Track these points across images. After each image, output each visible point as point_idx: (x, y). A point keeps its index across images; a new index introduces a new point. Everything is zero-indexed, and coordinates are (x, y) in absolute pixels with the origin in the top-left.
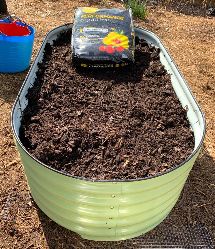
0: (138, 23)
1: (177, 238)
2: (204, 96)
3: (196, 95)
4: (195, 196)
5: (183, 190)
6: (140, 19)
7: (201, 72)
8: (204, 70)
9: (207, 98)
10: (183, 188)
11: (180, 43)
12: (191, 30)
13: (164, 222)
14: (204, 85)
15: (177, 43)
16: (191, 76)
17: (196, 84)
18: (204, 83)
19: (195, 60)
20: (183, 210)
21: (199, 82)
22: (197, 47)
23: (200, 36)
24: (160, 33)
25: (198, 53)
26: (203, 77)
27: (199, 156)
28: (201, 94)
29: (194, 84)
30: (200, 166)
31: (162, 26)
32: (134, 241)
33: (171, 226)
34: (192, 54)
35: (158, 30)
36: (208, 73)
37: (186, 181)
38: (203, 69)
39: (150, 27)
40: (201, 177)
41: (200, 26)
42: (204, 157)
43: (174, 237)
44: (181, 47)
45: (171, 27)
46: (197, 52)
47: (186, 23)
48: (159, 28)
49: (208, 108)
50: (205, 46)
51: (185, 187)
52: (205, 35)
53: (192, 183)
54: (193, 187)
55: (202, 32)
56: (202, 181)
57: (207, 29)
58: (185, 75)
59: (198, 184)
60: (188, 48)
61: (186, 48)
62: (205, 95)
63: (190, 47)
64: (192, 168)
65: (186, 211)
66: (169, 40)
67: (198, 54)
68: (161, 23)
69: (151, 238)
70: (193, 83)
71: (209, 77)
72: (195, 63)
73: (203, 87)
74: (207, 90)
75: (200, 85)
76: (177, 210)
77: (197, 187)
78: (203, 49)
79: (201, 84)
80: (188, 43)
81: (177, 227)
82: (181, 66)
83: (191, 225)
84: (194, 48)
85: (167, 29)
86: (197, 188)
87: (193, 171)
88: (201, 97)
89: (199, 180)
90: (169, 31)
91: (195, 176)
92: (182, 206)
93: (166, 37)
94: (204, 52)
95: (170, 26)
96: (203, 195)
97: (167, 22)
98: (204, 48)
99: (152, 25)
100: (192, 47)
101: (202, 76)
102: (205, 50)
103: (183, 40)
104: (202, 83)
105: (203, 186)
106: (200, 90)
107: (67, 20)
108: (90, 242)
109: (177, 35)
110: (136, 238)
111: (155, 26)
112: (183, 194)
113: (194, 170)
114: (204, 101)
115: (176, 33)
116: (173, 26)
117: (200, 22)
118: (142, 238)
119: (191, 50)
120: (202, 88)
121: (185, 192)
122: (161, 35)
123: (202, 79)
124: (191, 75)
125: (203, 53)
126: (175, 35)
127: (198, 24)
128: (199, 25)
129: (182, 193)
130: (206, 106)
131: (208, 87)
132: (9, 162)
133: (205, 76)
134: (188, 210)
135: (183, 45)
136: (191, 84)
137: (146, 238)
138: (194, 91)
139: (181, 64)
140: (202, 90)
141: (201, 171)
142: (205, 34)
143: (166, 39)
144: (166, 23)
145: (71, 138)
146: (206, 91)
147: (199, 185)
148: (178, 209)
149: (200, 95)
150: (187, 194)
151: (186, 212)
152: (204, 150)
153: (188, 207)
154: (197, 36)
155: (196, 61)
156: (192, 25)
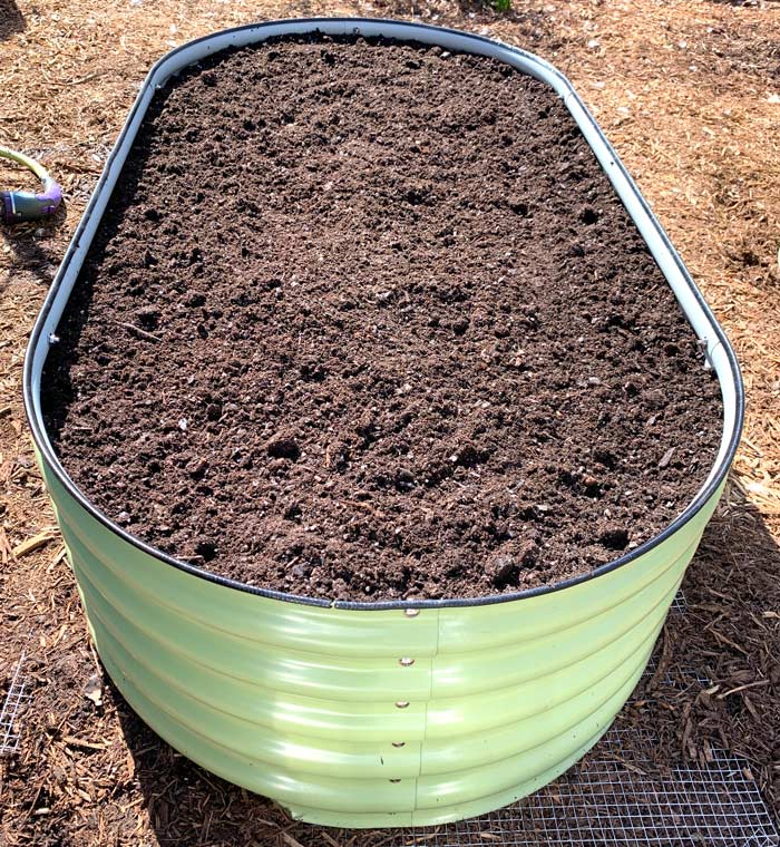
0: (487, 22)
1: (645, 812)
2: (732, 289)
3: (704, 284)
4: (708, 658)
5: (661, 636)
6: (494, 7)
7: (719, 201)
8: (730, 193)
9: (743, 298)
10: (662, 630)
11: (641, 97)
12: (680, 48)
13: (595, 754)
14: (734, 250)
15: (632, 97)
16: (684, 217)
17: (701, 245)
18: (733, 239)
19: (698, 158)
20: (665, 709)
21: (712, 238)
22: (703, 109)
23: (714, 69)
24: (567, 60)
25: (710, 131)
26: (728, 218)
27: (720, 510)
28: (724, 283)
29: (696, 244)
30: (723, 545)
31: (573, 32)
32: (485, 827)
33: (620, 767)
34: (688, 133)
35: (561, 49)
36: (745, 203)
37: (674, 603)
38: (726, 191)
39: (532, 38)
40: (726, 586)
41: (713, 32)
42: (737, 514)
43: (630, 808)
44: (645, 112)
45: (608, 39)
46: (706, 129)
47: (663, 24)
48: (565, 40)
49: (747, 332)
50: (732, 106)
51: (670, 622)
52: (733, 67)
53: (695, 610)
54: (698, 624)
55: (720, 55)
56: (730, 602)
57: (738, 43)
59: (717, 614)
60: (672, 113)
61: (663, 112)
62: (737, 284)
63: (678, 109)
64: (696, 555)
65: (676, 714)
66: (601, 85)
67: (707, 134)
68: (572, 22)
69: (548, 813)
70: (691, 243)
71: (749, 218)
72: (697, 169)
73: (729, 256)
74: (744, 265)
75: (718, 249)
76: (642, 711)
77: (712, 623)
78: (726, 116)
79: (720, 245)
80: (670, 95)
81: (642, 773)
82: (648, 181)
83: (692, 765)
84: (694, 114)
85: (592, 44)
86: (715, 627)
87: (697, 564)
88: (724, 294)
89: (720, 599)
90: (601, 54)
91: (706, 583)
92: (661, 695)
93: (590, 76)
94: (728, 127)
95: (602, 33)
96: (735, 653)
97: (593, 19)
98: (728, 112)
99: (537, 32)
100: (684, 108)
101: (725, 215)
102: (733, 120)
103: (654, 84)
104: (724, 240)
105: (736, 619)
106: (719, 268)
109: (631, 67)
110: (493, 815)
111: (549, 34)
112: (661, 651)
113: (702, 560)
114: (733, 309)
115: (627, 60)
116: (616, 33)
117: (713, 18)
118: (516, 813)
119: (681, 121)
120: (725, 260)
121: (668, 641)
122: (572, 68)
123: (725, 228)
124: (685, 213)
125: (725, 130)
126: (622, 66)
127: (707, 25)
128: (710, 30)
129: (658, 647)
130: (742, 324)
131: (745, 255)
133: (734, 217)
134: (681, 707)
135: (653, 103)
136: (686, 244)
137: (529, 816)
138: (697, 270)
139: (647, 174)
140: (727, 267)
141: (728, 565)
142: (731, 63)
143: (591, 83)
144: (587, 22)
146: (739, 270)
147: (721, 617)
148: (645, 706)
149: (718, 284)
150: (677, 651)
151: (674, 717)
152: (735, 486)
153: (680, 697)
154: (703, 70)
155: (703, 161)
156: (684, 29)
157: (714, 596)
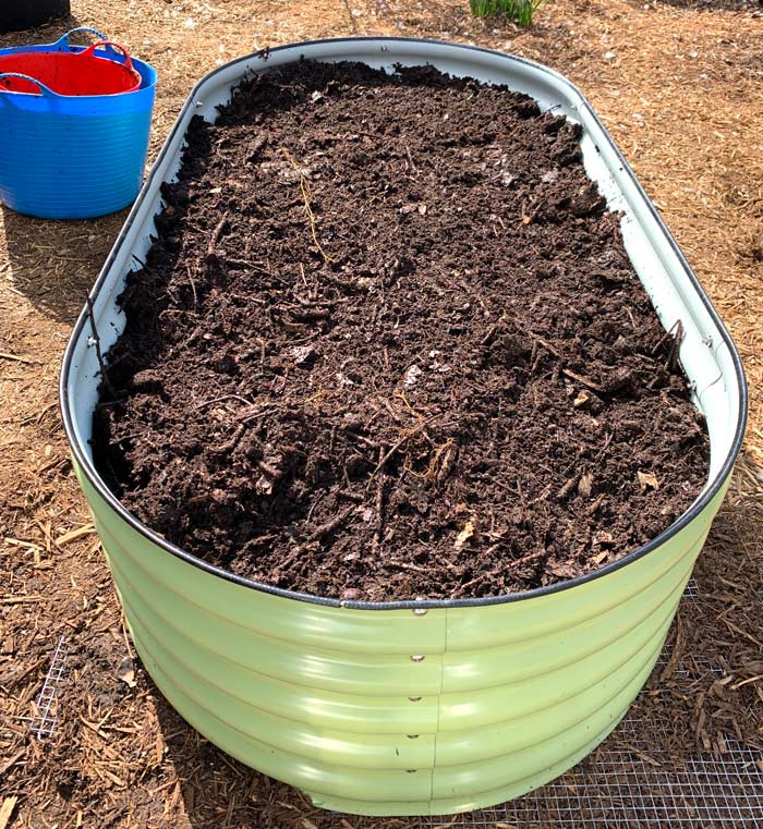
0: (511, 38)
1: (659, 804)
2: (742, 284)
3: (715, 280)
4: (721, 647)
5: (674, 625)
6: (517, 24)
7: (729, 200)
8: (739, 193)
9: (753, 293)
10: (675, 618)
11: (654, 104)
12: (691, 58)
13: (609, 743)
14: (743, 246)
15: (646, 103)
16: (695, 216)
17: (712, 242)
18: (743, 237)
19: (708, 160)
20: (679, 699)
21: (723, 236)
22: (713, 114)
23: (724, 77)
24: (585, 71)
25: (720, 135)
26: (739, 216)
27: (732, 500)
28: (734, 278)
29: (707, 242)
30: (736, 535)
31: (590, 45)
32: (501, 817)
33: (635, 758)
34: (699, 138)
35: (579, 61)
36: (755, 202)
37: (686, 592)
38: (736, 191)
39: (552, 51)
40: (738, 575)
41: (723, 42)
42: (748, 504)
43: (645, 799)
44: (658, 118)
45: (623, 50)
46: (716, 133)
47: (675, 35)
48: (583, 53)
49: (757, 325)
50: (742, 111)
51: (683, 611)
52: (742, 74)
53: (708, 600)
54: (710, 614)
55: (730, 63)
56: (742, 591)
57: (747, 52)
58: (674, 212)
59: (730, 604)
60: (683, 119)
61: (675, 118)
62: (746, 280)
63: (689, 115)
64: (707, 544)
65: (690, 705)
66: (617, 93)
67: (717, 137)
68: (589, 35)
69: (563, 804)
70: (702, 240)
71: (758, 216)
72: (708, 171)
73: (739, 253)
74: (754, 261)
75: (728, 245)
76: (657, 700)
77: (725, 613)
78: (735, 121)
79: (730, 242)
80: (682, 101)
81: (657, 764)
82: (662, 182)
83: (706, 756)
84: (704, 119)
85: (609, 55)
86: (728, 617)
87: (709, 553)
88: (734, 289)
89: (732, 589)
90: (617, 64)
91: (718, 572)
92: (674, 685)
93: (606, 85)
94: (738, 131)
95: (618, 44)
96: (749, 643)
97: (609, 33)
98: (737, 117)
99: (557, 46)
100: (696, 114)
101: (735, 214)
102: (742, 124)
103: (666, 91)
104: (734, 237)
105: (749, 609)
106: (729, 264)
107: (267, 36)
108: (343, 821)
109: (645, 76)
110: (509, 804)
111: (568, 47)
112: (675, 640)
113: (714, 549)
114: (743, 303)
115: (642, 69)
116: (631, 45)
117: (723, 29)
118: (532, 803)
119: (692, 126)
120: (736, 256)
121: (682, 631)
122: (589, 78)
123: (736, 226)
124: (696, 212)
125: (735, 133)
126: (637, 75)
127: (716, 37)
128: (720, 41)
129: (672, 636)
130: (752, 318)
131: (755, 252)
132: (62, 530)
133: (743, 215)
134: (695, 697)
135: (666, 110)
136: (698, 242)
137: (545, 807)
138: (708, 267)
139: (661, 176)
140: (737, 263)
141: (740, 554)
142: (740, 71)
143: (607, 92)
144: (604, 36)
145: (269, 445)
146: (749, 266)
147: (733, 607)
148: (659, 696)
149: (728, 279)
150: (690, 640)
151: (688, 708)
152: (747, 476)
153: (694, 687)
154: (713, 78)
155: (713, 163)
156: (695, 40)
157: (726, 586)
